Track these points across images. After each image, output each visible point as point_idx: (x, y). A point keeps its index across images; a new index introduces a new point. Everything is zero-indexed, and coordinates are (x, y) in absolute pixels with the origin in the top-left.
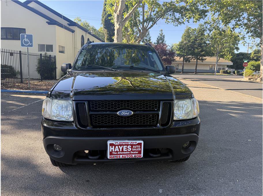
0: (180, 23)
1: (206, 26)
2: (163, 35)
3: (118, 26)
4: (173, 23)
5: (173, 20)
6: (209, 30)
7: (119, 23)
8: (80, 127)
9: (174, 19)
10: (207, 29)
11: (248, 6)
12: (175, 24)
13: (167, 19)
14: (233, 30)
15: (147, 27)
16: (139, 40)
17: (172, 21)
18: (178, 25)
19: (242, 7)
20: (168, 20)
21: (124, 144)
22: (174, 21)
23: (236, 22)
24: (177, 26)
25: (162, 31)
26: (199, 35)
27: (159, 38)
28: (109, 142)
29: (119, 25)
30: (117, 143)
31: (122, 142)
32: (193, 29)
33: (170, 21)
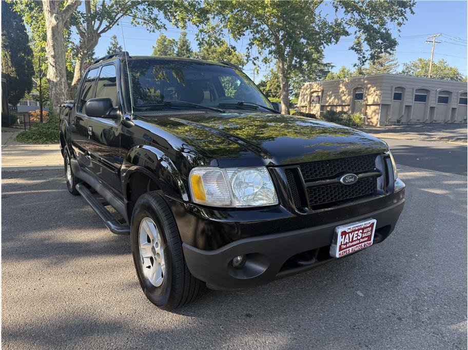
0: (159, 27)
1: (202, 37)
2: (118, 46)
3: (54, 22)
4: (145, 25)
5: (145, 20)
6: (208, 44)
7: (54, 15)
8: (299, 213)
9: (147, 17)
10: (204, 42)
11: (268, 11)
12: (149, 28)
13: (135, 17)
14: (250, 47)
15: (99, 28)
16: (83, 53)
17: (143, 21)
18: (156, 30)
19: (260, 11)
20: (136, 19)
21: (357, 228)
22: (146, 22)
23: (253, 35)
24: (153, 31)
25: (115, 38)
26: (183, 50)
27: (111, 52)
28: (340, 230)
29: (57, 18)
30: (350, 229)
31: (355, 226)
32: (170, 40)
33: (140, 21)
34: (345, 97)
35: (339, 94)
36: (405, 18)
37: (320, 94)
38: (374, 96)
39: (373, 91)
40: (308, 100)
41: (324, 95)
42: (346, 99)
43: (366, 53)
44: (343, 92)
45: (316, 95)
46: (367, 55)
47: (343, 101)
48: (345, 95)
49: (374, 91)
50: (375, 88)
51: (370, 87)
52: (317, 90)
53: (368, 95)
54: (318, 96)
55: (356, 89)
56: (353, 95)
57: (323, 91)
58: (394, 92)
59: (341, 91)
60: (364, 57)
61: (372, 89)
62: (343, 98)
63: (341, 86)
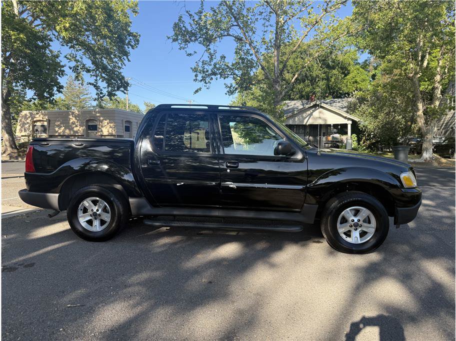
34: (78, 128)
35: (70, 124)
36: (124, 64)
37: (46, 123)
38: (108, 128)
39: (106, 124)
40: (31, 129)
41: (51, 125)
42: (79, 130)
43: (103, 89)
44: (73, 123)
45: (41, 124)
46: (105, 91)
47: (77, 132)
48: (76, 126)
49: (108, 124)
50: (108, 121)
51: (103, 120)
52: (41, 119)
53: (102, 127)
54: (43, 126)
55: (88, 121)
56: (86, 127)
57: (49, 121)
58: (124, 125)
59: (71, 121)
60: (101, 93)
61: (106, 122)
62: (75, 129)
63: (71, 117)
